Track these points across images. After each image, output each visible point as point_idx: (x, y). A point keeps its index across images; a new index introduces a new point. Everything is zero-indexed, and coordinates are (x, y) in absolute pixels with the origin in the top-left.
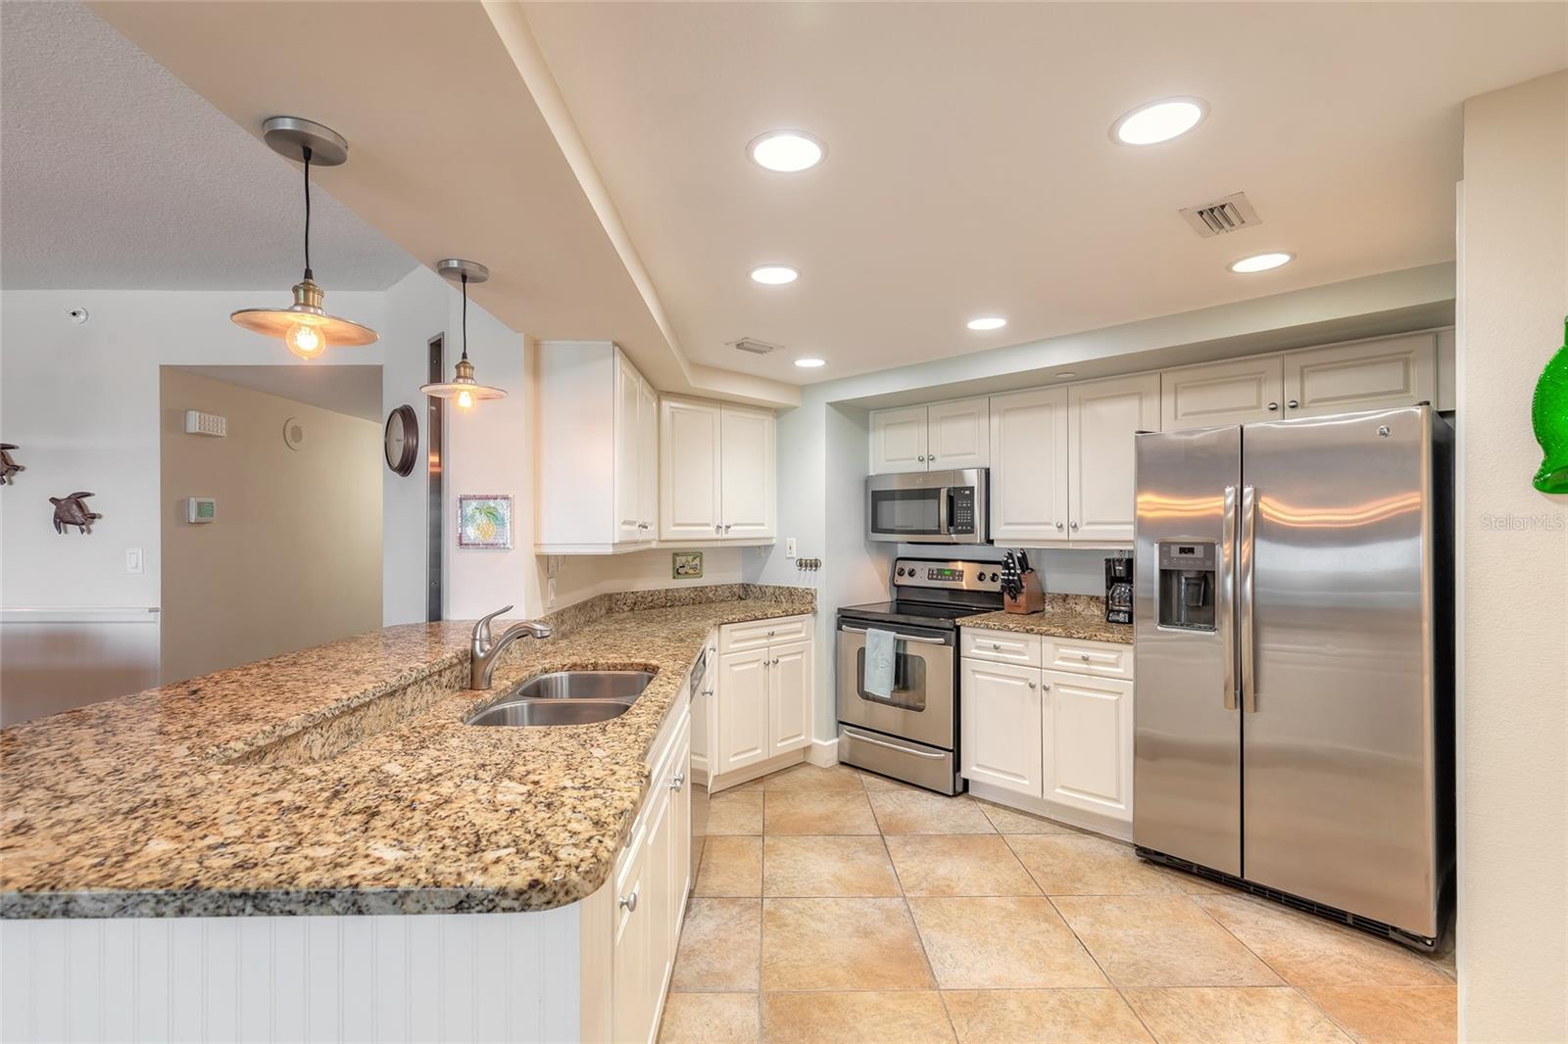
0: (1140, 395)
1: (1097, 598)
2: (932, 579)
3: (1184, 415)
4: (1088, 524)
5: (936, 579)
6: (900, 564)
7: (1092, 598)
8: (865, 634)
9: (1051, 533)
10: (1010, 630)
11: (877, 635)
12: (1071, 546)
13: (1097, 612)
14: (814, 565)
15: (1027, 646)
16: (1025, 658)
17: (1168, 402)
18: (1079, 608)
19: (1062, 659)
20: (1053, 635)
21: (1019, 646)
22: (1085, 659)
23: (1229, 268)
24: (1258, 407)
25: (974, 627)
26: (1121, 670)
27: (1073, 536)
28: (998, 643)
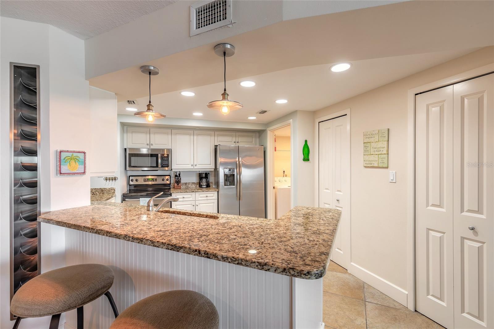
0: (210, 135)
1: (194, 183)
2: (145, 181)
3: (219, 141)
4: (199, 165)
5: (147, 181)
6: (131, 178)
7: (193, 183)
8: (139, 200)
9: (189, 167)
10: (187, 192)
11: (145, 200)
12: (194, 170)
13: (194, 186)
14: (115, 179)
15: (192, 196)
16: (191, 199)
17: (216, 138)
18: (189, 186)
19: (201, 197)
20: (199, 192)
21: (190, 196)
22: (207, 196)
23: (247, 118)
24: (232, 142)
25: (177, 193)
26: (214, 197)
27: (195, 167)
28: (184, 196)
